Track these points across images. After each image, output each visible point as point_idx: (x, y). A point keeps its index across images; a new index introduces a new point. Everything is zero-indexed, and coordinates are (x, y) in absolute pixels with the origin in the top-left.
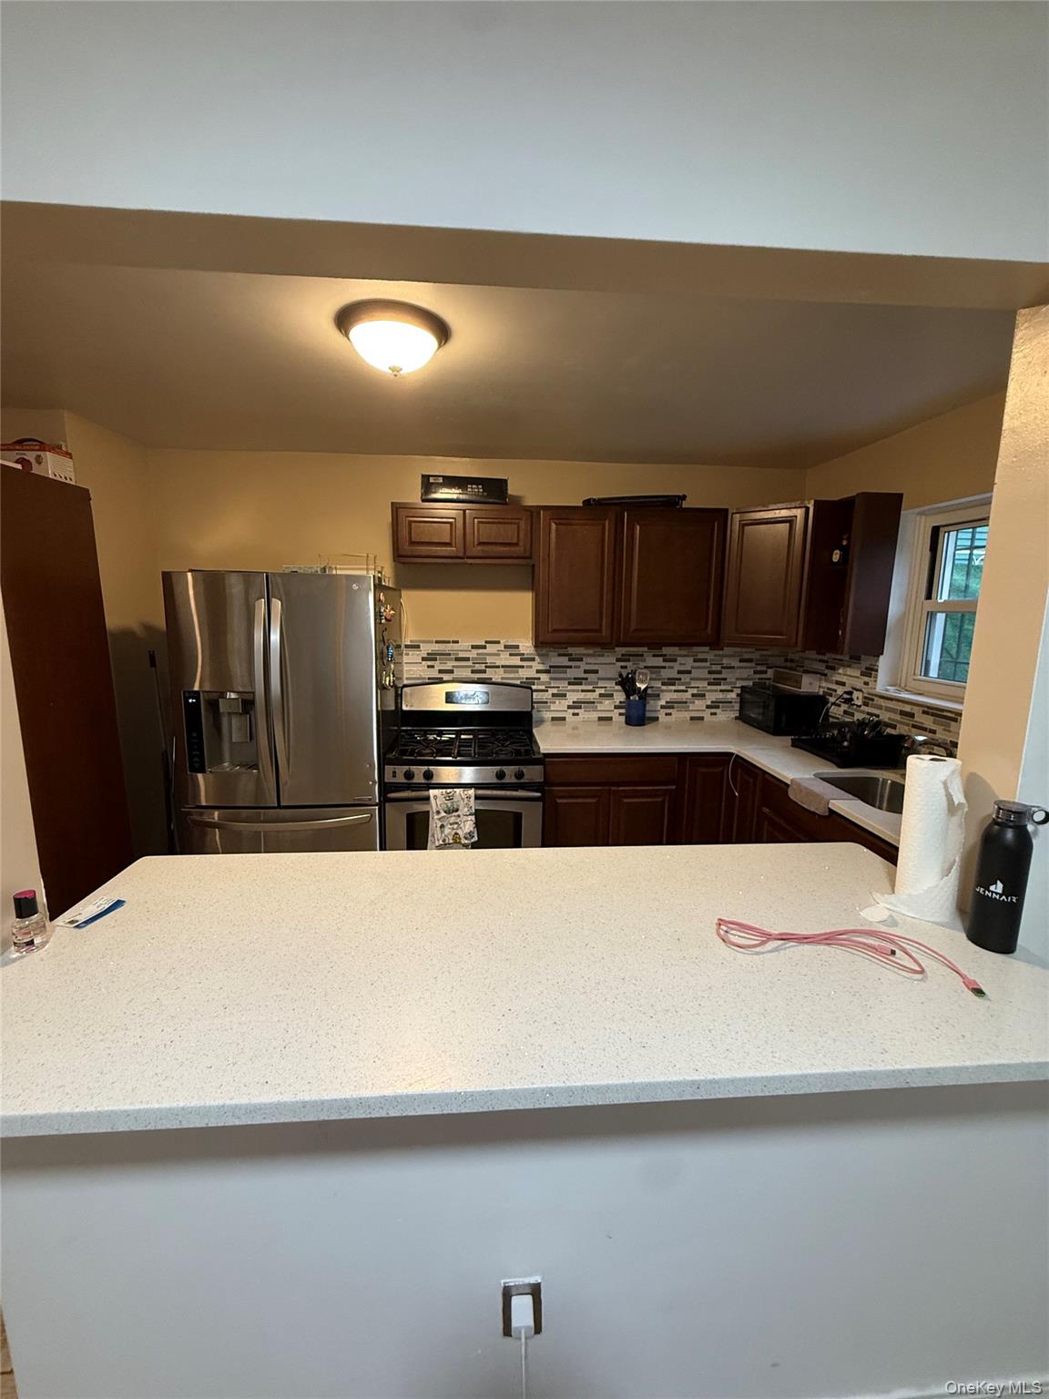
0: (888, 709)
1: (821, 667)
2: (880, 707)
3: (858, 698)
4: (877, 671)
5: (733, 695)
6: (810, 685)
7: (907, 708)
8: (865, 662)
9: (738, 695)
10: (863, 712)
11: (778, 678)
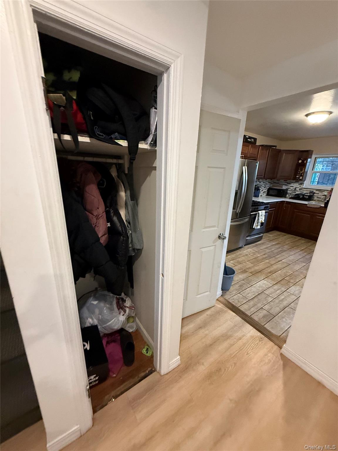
0: (306, 191)
1: (286, 183)
2: (304, 190)
3: (298, 189)
4: (304, 184)
5: (266, 190)
6: (284, 187)
7: (312, 190)
8: (300, 182)
9: (267, 190)
10: (299, 192)
11: (273, 186)
